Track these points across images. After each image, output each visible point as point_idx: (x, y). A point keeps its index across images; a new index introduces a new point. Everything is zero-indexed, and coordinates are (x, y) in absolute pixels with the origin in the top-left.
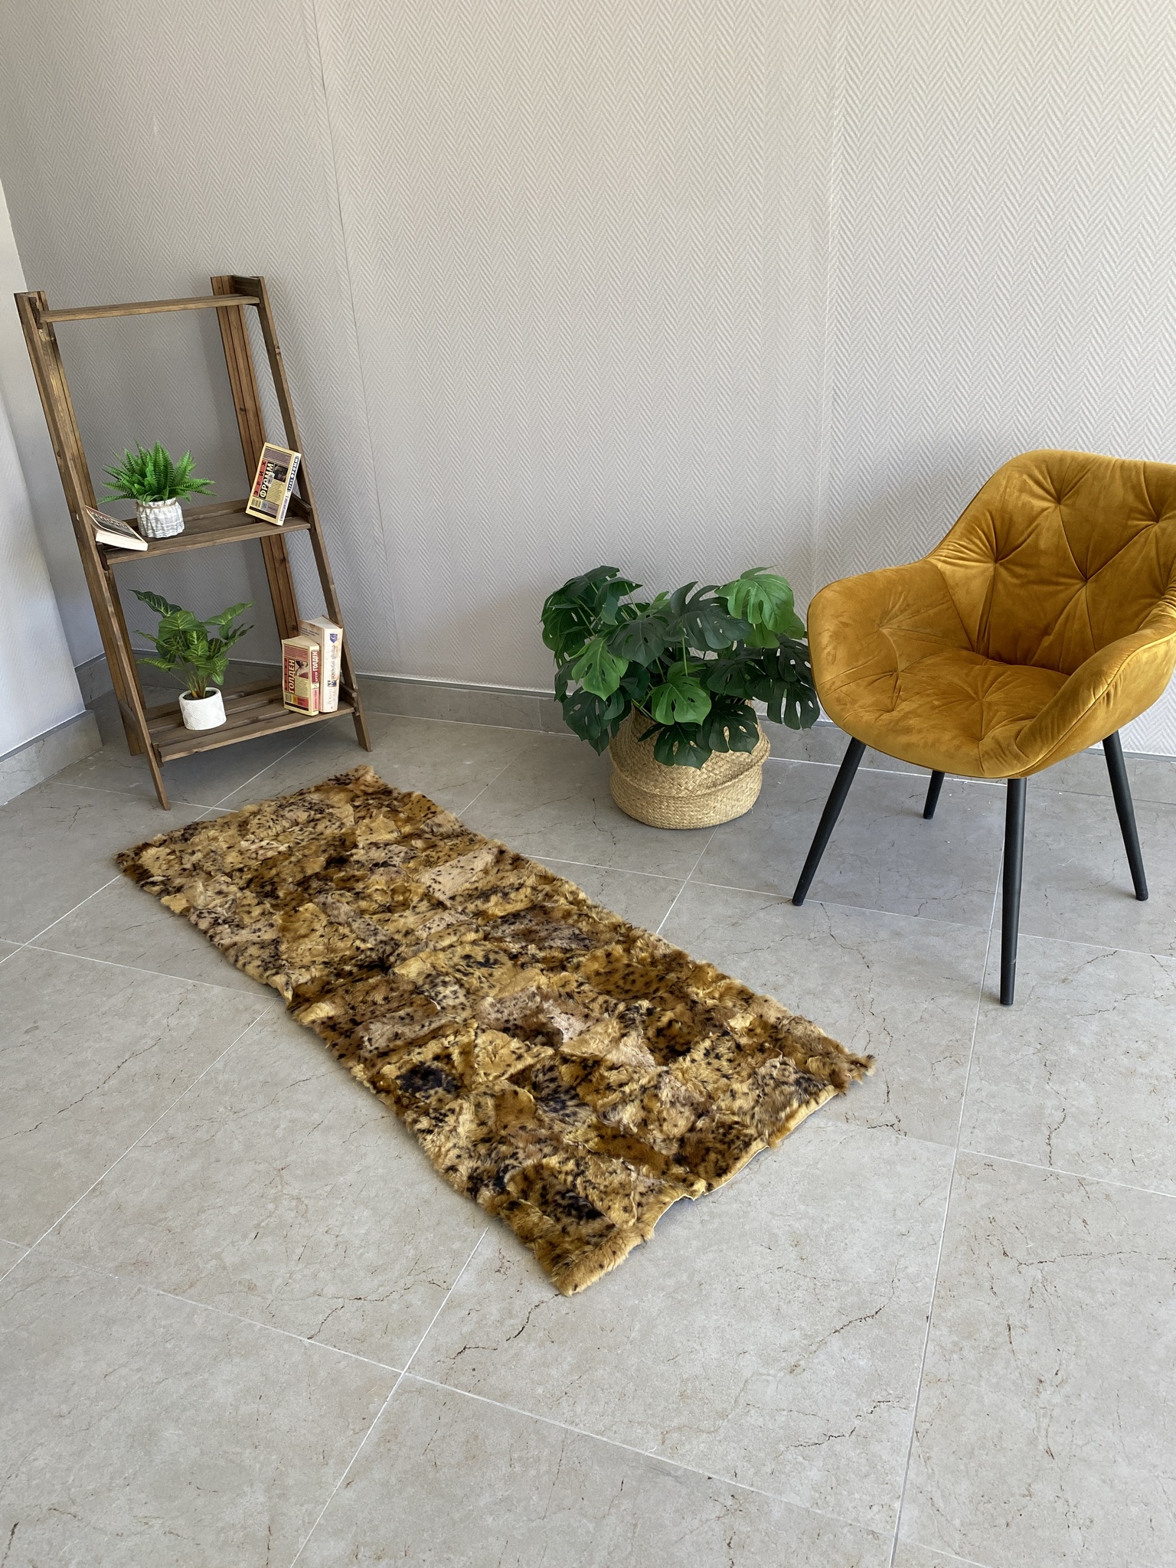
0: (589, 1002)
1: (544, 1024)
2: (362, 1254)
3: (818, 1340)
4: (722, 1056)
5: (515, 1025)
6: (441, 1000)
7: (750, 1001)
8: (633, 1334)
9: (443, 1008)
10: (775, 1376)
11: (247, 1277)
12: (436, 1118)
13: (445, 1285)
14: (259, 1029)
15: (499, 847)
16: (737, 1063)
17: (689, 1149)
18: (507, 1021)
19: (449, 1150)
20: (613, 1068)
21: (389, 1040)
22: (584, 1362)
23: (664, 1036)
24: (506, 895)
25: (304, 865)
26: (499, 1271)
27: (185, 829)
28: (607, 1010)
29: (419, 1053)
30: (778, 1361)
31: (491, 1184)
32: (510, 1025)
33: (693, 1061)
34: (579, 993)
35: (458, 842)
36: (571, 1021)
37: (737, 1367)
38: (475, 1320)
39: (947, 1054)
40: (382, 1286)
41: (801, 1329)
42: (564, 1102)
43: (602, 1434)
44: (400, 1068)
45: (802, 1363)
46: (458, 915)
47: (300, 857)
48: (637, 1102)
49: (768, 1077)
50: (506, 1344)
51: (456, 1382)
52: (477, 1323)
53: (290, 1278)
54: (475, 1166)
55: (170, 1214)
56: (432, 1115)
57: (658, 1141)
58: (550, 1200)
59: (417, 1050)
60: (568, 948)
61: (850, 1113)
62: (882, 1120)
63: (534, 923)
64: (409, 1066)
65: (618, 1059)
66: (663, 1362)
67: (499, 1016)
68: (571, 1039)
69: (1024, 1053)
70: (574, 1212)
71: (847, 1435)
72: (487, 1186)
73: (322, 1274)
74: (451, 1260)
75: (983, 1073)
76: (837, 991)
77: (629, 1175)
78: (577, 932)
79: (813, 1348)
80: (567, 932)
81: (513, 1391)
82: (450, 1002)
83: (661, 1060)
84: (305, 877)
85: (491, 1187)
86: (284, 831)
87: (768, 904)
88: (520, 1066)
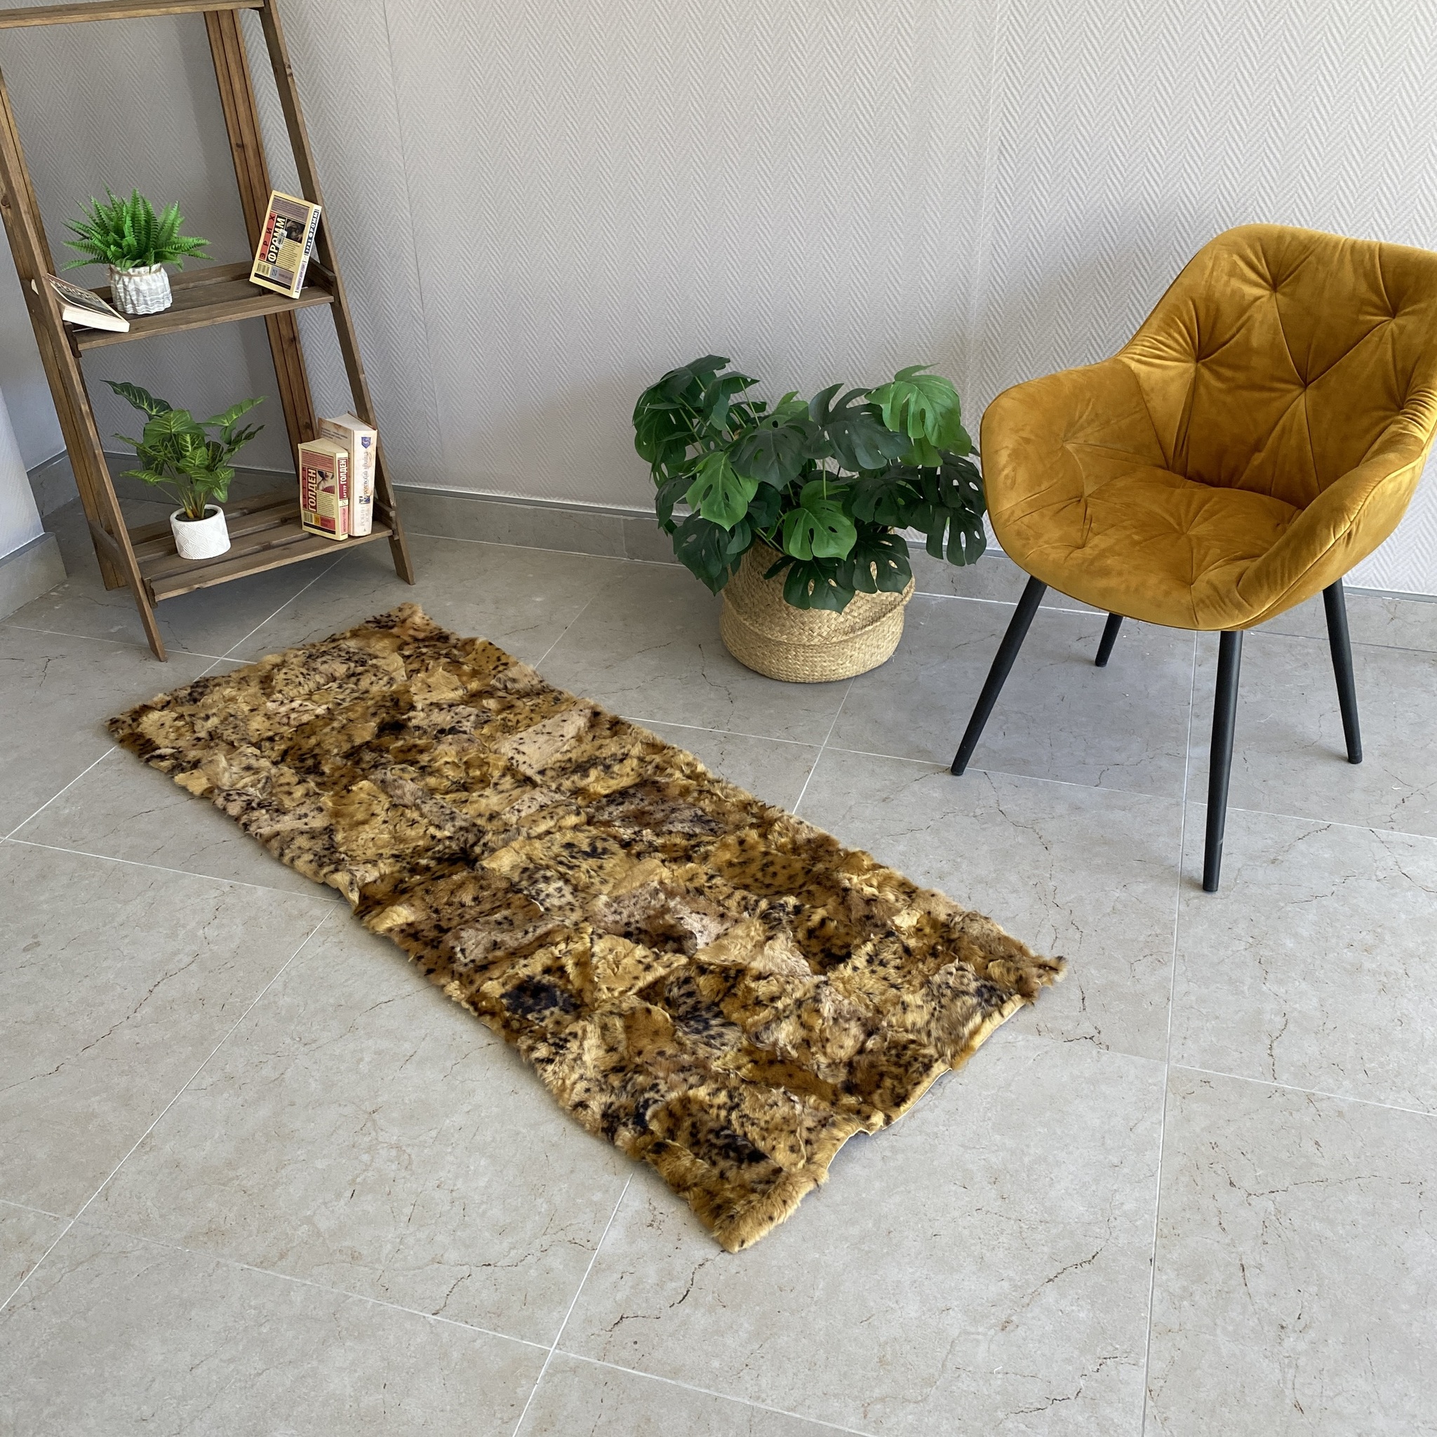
0: (724, 899)
1: (672, 926)
2: (484, 1212)
3: (1030, 1291)
4: (888, 963)
5: (638, 928)
6: (544, 900)
7: (914, 895)
8: (817, 1294)
9: (547, 909)
10: (985, 1335)
11: (347, 1243)
12: (555, 1044)
13: (589, 1245)
14: (322, 939)
15: (592, 708)
16: (906, 970)
17: (859, 1075)
18: (628, 924)
19: (575, 1083)
20: (759, 977)
21: (487, 950)
22: (765, 1328)
23: (817, 937)
24: (607, 768)
25: (352, 733)
26: (651, 1225)
27: (192, 687)
28: (746, 909)
29: (525, 966)
30: (987, 1317)
31: (630, 1123)
32: (632, 929)
33: (855, 969)
34: (710, 887)
35: (540, 701)
36: (704, 922)
37: (940, 1326)
38: (630, 1284)
39: (1147, 951)
40: (514, 1248)
41: (1011, 1279)
42: (706, 1022)
43: (793, 1409)
44: (504, 984)
45: (1014, 1318)
46: (552, 794)
47: (345, 721)
48: (793, 1018)
49: (944, 986)
50: (670, 1311)
51: (617, 1359)
52: (632, 1287)
53: (401, 1243)
54: (609, 1101)
55: (242, 1171)
56: (551, 1041)
57: (823, 1066)
58: (702, 1140)
59: (523, 962)
60: (691, 832)
61: (1042, 1025)
62: (1080, 1032)
63: (646, 802)
64: (515, 982)
65: (765, 967)
66: (855, 1324)
67: (618, 918)
68: (707, 944)
69: (1234, 949)
70: (732, 1154)
71: (1073, 1398)
72: (625, 1125)
73: (439, 1238)
74: (593, 1215)
75: (1189, 974)
76: (1013, 878)
77: (793, 1107)
78: (700, 813)
79: (1026, 1300)
80: (688, 814)
81: (684, 1365)
82: (556, 902)
83: (818, 967)
84: (353, 747)
85: (630, 1126)
86: (319, 689)
87: (922, 774)
88: (650, 977)
